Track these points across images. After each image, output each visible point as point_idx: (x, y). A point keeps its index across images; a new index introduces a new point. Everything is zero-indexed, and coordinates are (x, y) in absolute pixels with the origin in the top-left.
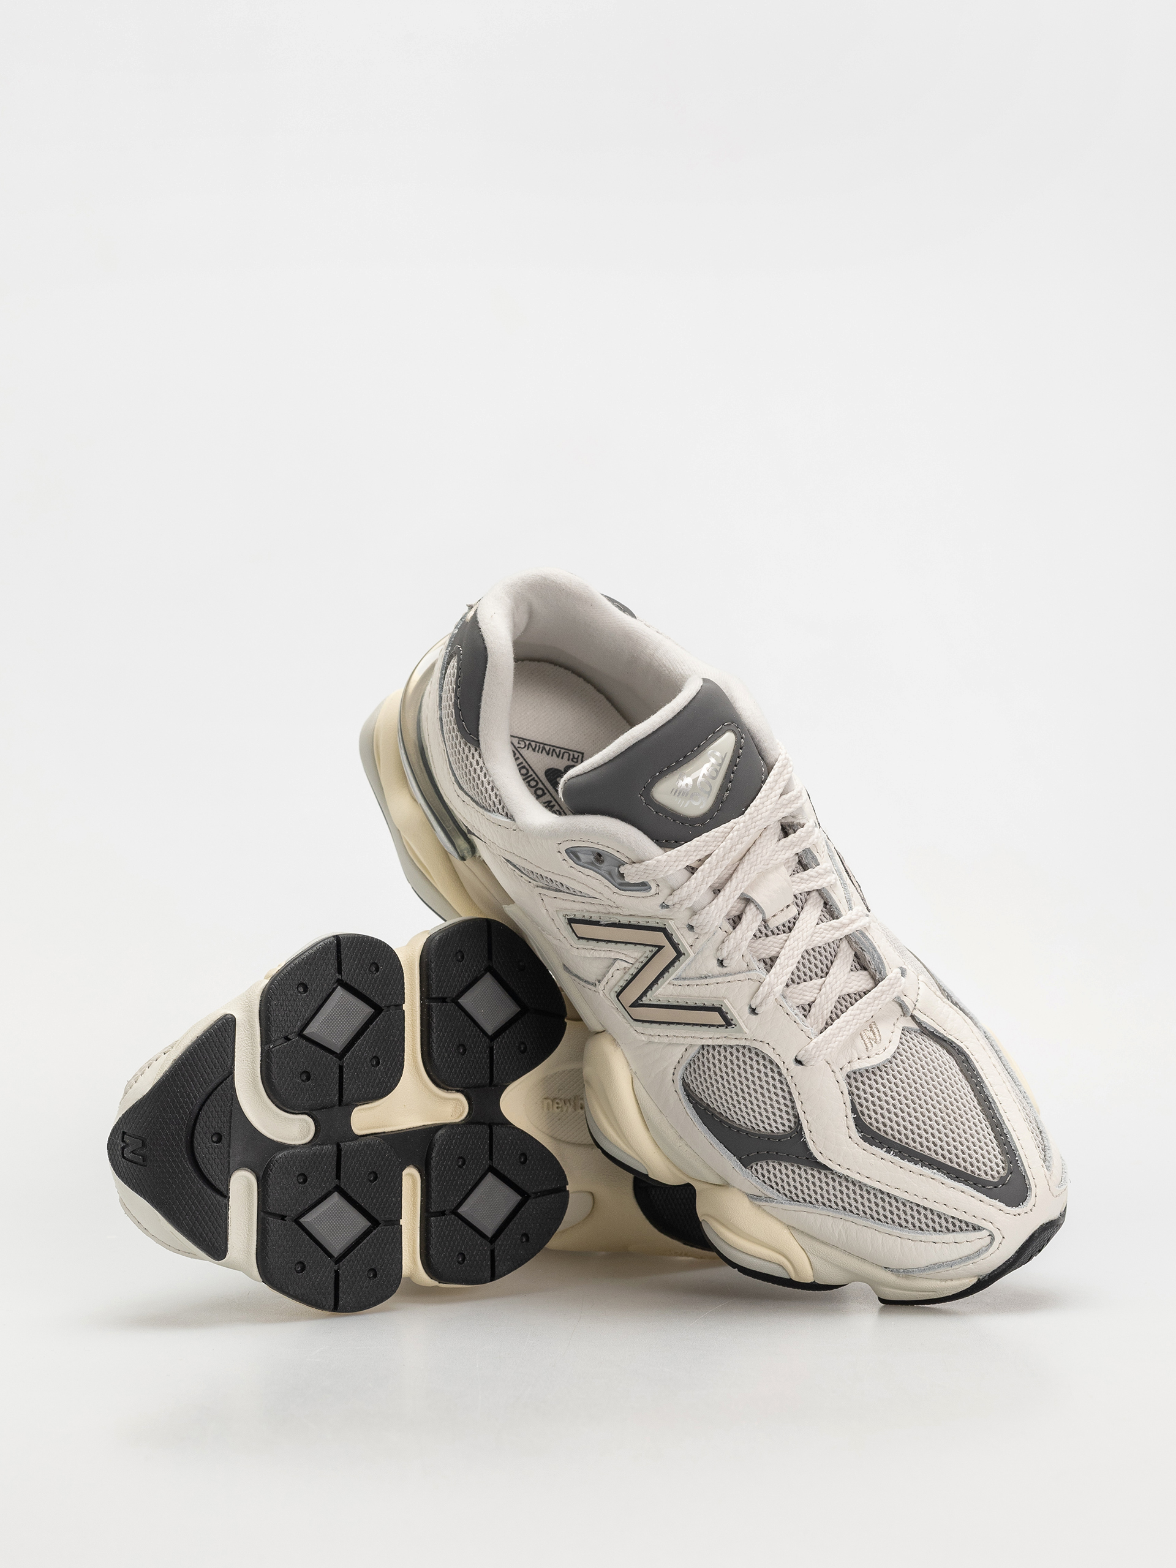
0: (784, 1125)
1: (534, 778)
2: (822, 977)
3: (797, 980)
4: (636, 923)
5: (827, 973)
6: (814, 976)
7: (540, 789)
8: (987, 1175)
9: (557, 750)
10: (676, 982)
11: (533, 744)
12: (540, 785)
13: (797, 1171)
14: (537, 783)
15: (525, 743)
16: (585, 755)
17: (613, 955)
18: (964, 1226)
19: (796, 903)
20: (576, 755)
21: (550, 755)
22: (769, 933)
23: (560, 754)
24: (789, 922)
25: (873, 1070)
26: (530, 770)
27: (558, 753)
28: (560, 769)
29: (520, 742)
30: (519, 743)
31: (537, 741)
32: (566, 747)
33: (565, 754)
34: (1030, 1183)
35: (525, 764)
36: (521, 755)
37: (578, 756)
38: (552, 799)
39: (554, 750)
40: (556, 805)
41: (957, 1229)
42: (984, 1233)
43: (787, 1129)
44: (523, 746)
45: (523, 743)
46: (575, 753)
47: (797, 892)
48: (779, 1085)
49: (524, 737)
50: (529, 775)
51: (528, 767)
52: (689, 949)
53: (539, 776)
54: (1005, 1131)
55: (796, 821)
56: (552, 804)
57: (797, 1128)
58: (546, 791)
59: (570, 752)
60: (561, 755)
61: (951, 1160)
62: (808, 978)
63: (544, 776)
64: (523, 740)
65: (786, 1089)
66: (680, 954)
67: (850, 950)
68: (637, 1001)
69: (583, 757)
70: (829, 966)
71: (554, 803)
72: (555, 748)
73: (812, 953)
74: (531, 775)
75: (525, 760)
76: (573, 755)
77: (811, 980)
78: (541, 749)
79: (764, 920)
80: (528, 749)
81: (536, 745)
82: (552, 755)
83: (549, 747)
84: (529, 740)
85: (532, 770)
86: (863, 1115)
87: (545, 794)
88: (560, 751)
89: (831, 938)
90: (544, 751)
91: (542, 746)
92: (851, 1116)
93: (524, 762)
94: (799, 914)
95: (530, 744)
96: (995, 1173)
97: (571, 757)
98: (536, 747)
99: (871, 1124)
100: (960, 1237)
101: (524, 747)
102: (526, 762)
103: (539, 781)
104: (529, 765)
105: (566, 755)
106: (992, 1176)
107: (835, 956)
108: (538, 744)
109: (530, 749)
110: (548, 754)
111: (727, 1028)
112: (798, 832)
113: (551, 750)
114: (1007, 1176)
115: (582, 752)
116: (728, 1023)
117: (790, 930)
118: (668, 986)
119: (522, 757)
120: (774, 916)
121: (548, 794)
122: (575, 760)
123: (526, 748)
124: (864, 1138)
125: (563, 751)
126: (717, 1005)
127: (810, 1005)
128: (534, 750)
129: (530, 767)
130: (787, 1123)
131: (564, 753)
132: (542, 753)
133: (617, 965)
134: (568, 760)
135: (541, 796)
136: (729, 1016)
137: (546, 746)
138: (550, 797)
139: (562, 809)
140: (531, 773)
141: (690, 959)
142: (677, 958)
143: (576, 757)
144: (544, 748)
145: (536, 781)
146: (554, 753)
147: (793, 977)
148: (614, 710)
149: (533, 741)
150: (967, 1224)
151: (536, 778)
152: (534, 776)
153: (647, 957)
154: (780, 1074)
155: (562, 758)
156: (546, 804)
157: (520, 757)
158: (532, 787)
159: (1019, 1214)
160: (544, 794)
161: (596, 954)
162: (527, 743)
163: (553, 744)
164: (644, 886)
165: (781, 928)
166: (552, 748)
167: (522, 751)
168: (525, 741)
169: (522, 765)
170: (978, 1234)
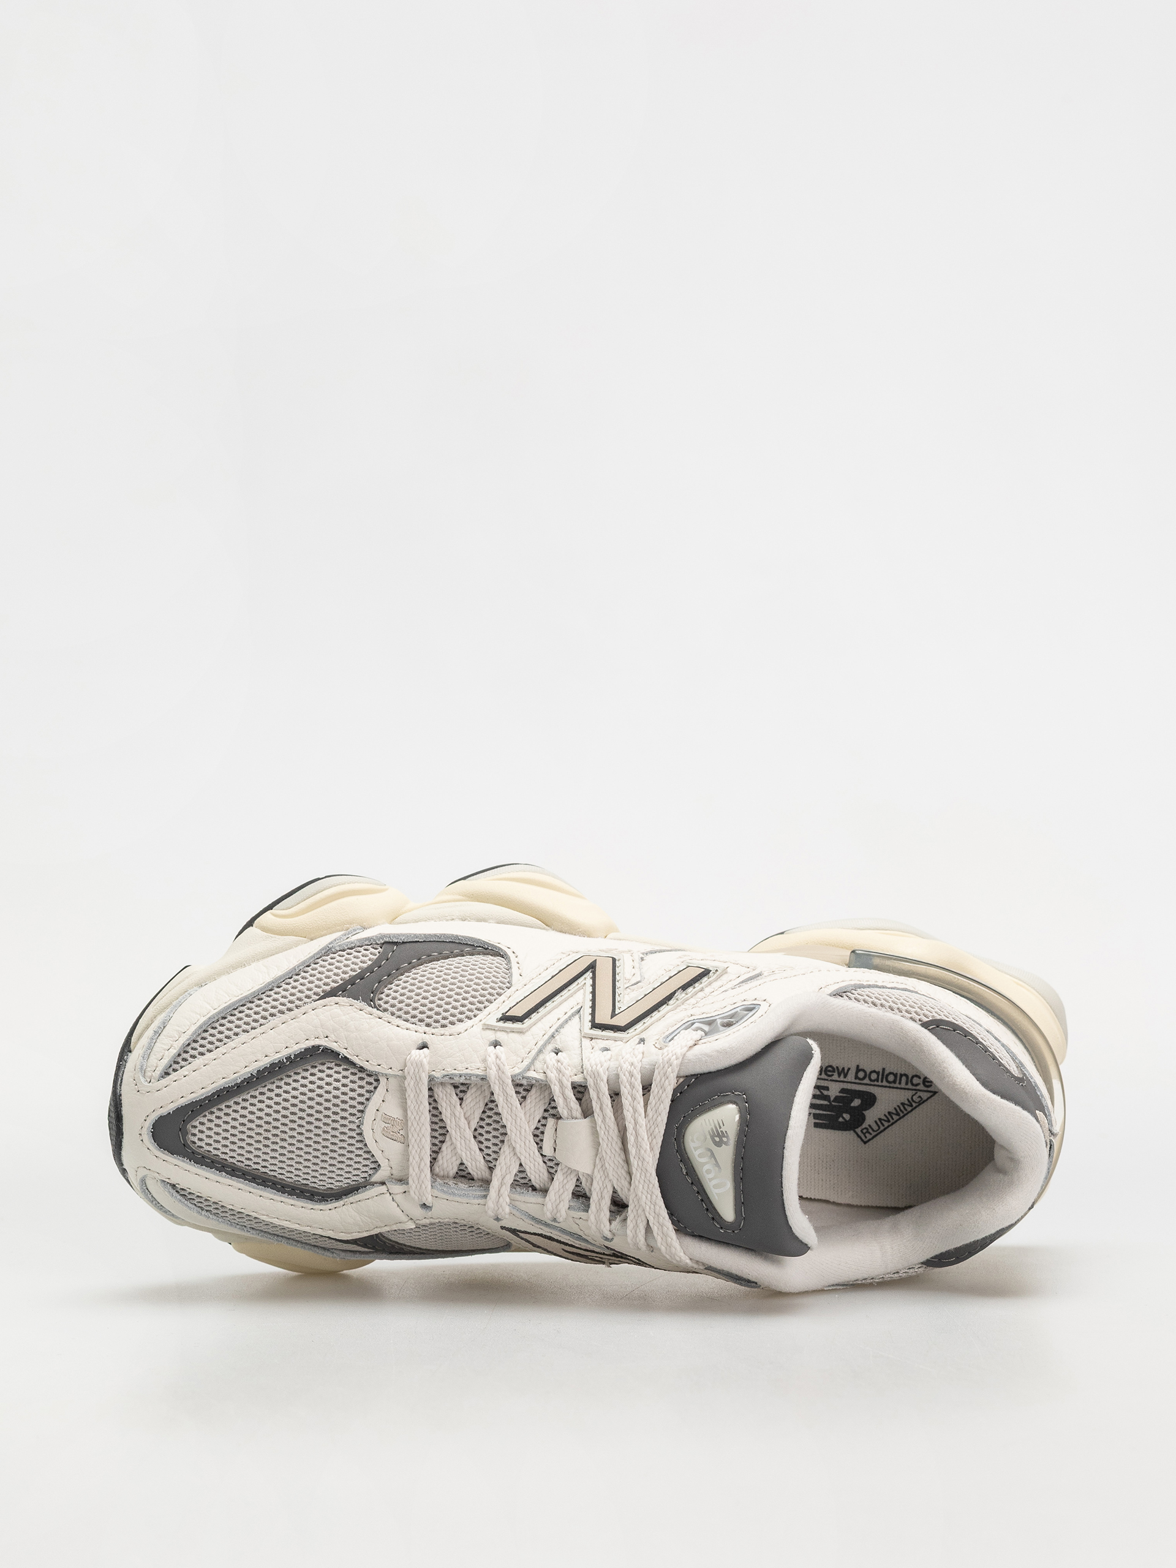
0: (388, 996)
1: (878, 1081)
2: (476, 1130)
3: (491, 1105)
4: (653, 1014)
5: (475, 1137)
6: (483, 1123)
7: (864, 1078)
8: (200, 1123)
9: (886, 1124)
11: (909, 1109)
12: (867, 1081)
14: (871, 1080)
15: (916, 1102)
16: (863, 1143)
19: (552, 1160)
20: (869, 1136)
21: (887, 1114)
22: (546, 1115)
23: (882, 1123)
24: (542, 1140)
25: (365, 1105)
26: (888, 1085)
27: (883, 1122)
28: (867, 1111)
29: (919, 1099)
30: (920, 1097)
31: (909, 1115)
32: (883, 1134)
33: (877, 1128)
34: (164, 1153)
35: (897, 1085)
36: (908, 1089)
37: (866, 1137)
38: (845, 1080)
39: (889, 1121)
40: (838, 1079)
41: (178, 1059)
43: (381, 995)
44: (914, 1098)
45: (917, 1101)
46: (871, 1136)
47: (559, 1168)
48: (420, 1016)
49: (921, 1106)
50: (884, 1079)
51: (892, 1085)
52: (591, 1034)
53: (876, 1088)
54: (223, 1173)
55: (619, 1219)
56: (842, 1075)
57: (374, 1004)
58: (857, 1081)
59: (875, 1133)
60: (879, 1123)
61: (237, 1103)
62: (484, 1116)
63: (872, 1091)
64: (920, 1104)
65: (413, 1020)
66: (594, 1025)
67: (478, 1175)
68: (595, 968)
69: (862, 1140)
70: (480, 1144)
71: (842, 1078)
72: (890, 1124)
73: (501, 1138)
74: (882, 1082)
75: (901, 1088)
76: (871, 1134)
77: (480, 1118)
78: (898, 1110)
79: (559, 1117)
80: (908, 1100)
81: (906, 1110)
82: (885, 1115)
83: (895, 1120)
84: (916, 1107)
85: (886, 1087)
86: (336, 1065)
87: (855, 1079)
88: (883, 1125)
89: (500, 1164)
90: (894, 1112)
91: (902, 1115)
92: (344, 1052)
93: (899, 1086)
94: (542, 1155)
95: (911, 1106)
96: (196, 1131)
97: (870, 1131)
98: (904, 1108)
99: (323, 1064)
101: (912, 1098)
102: (897, 1088)
103: (872, 1083)
104: (893, 1088)
105: (875, 1127)
106: (195, 1127)
107: (484, 1157)
108: (905, 1112)
109: (907, 1102)
110: (889, 1113)
111: (504, 1014)
112: (608, 1213)
113: (890, 1119)
114: (184, 1139)
115: (867, 1144)
116: (505, 1018)
117: (535, 1136)
118: (580, 999)
119: (905, 1089)
120: (556, 1130)
121: (853, 1080)
122: (865, 1131)
123: (910, 1099)
124: (316, 1048)
125: (882, 1128)
126: (526, 1020)
127: (461, 1099)
128: (903, 1104)
129: (890, 1087)
130: (386, 999)
131: (879, 1127)
132: (895, 1109)
134: (870, 1126)
135: (857, 1073)
136: (510, 1024)
137: (898, 1117)
138: (849, 1080)
139: (831, 1080)
140: (885, 1083)
141: (583, 1029)
142: (593, 1021)
143: (867, 1135)
144: (898, 1114)
145: (874, 1081)
146: (885, 1119)
147: (495, 1104)
148: (882, 1205)
149: (912, 1110)
150: (175, 1070)
151: (876, 1083)
152: (880, 1083)
154: (428, 1025)
155: (876, 1122)
156: (846, 1071)
157: (907, 1087)
158: (871, 1072)
159: (145, 1120)
160: (856, 1077)
162: (914, 1105)
163: (894, 1125)
165: (542, 1129)
166: (892, 1121)
167: (911, 1093)
168: (917, 1104)
169: (898, 1082)
170: (160, 1071)
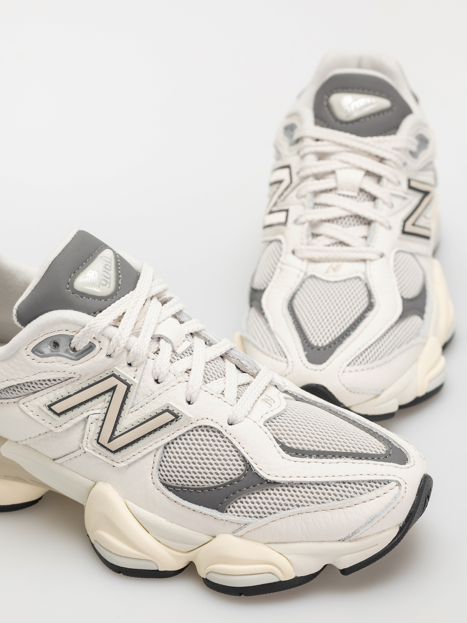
0: (237, 470)
2: (222, 377)
3: (208, 380)
5: (224, 375)
6: (217, 377)
10: (132, 410)
13: (257, 496)
17: (85, 415)
18: (378, 485)
22: (179, 358)
24: (188, 349)
25: (278, 417)
34: (405, 451)
41: (375, 488)
42: (393, 484)
43: (241, 472)
48: (224, 444)
52: (134, 380)
57: (247, 466)
62: (214, 379)
65: (230, 445)
66: (129, 387)
67: (231, 364)
68: (111, 436)
70: (224, 371)
77: (216, 379)
79: (174, 351)
92: (278, 446)
96: (381, 450)
99: (292, 446)
100: (379, 491)
106: (381, 452)
111: (177, 421)
114: (389, 450)
116: (177, 417)
117: (191, 354)
118: (128, 415)
120: (178, 347)
124: (292, 455)
126: (165, 409)
127: (223, 391)
130: (239, 468)
133: (90, 420)
136: (175, 412)
141: (136, 386)
142: (128, 390)
147: (205, 379)
150: (380, 483)
153: (108, 402)
154: (222, 436)
159: (408, 468)
161: (74, 421)
164: (90, 348)
165: (185, 354)
170: (389, 486)
